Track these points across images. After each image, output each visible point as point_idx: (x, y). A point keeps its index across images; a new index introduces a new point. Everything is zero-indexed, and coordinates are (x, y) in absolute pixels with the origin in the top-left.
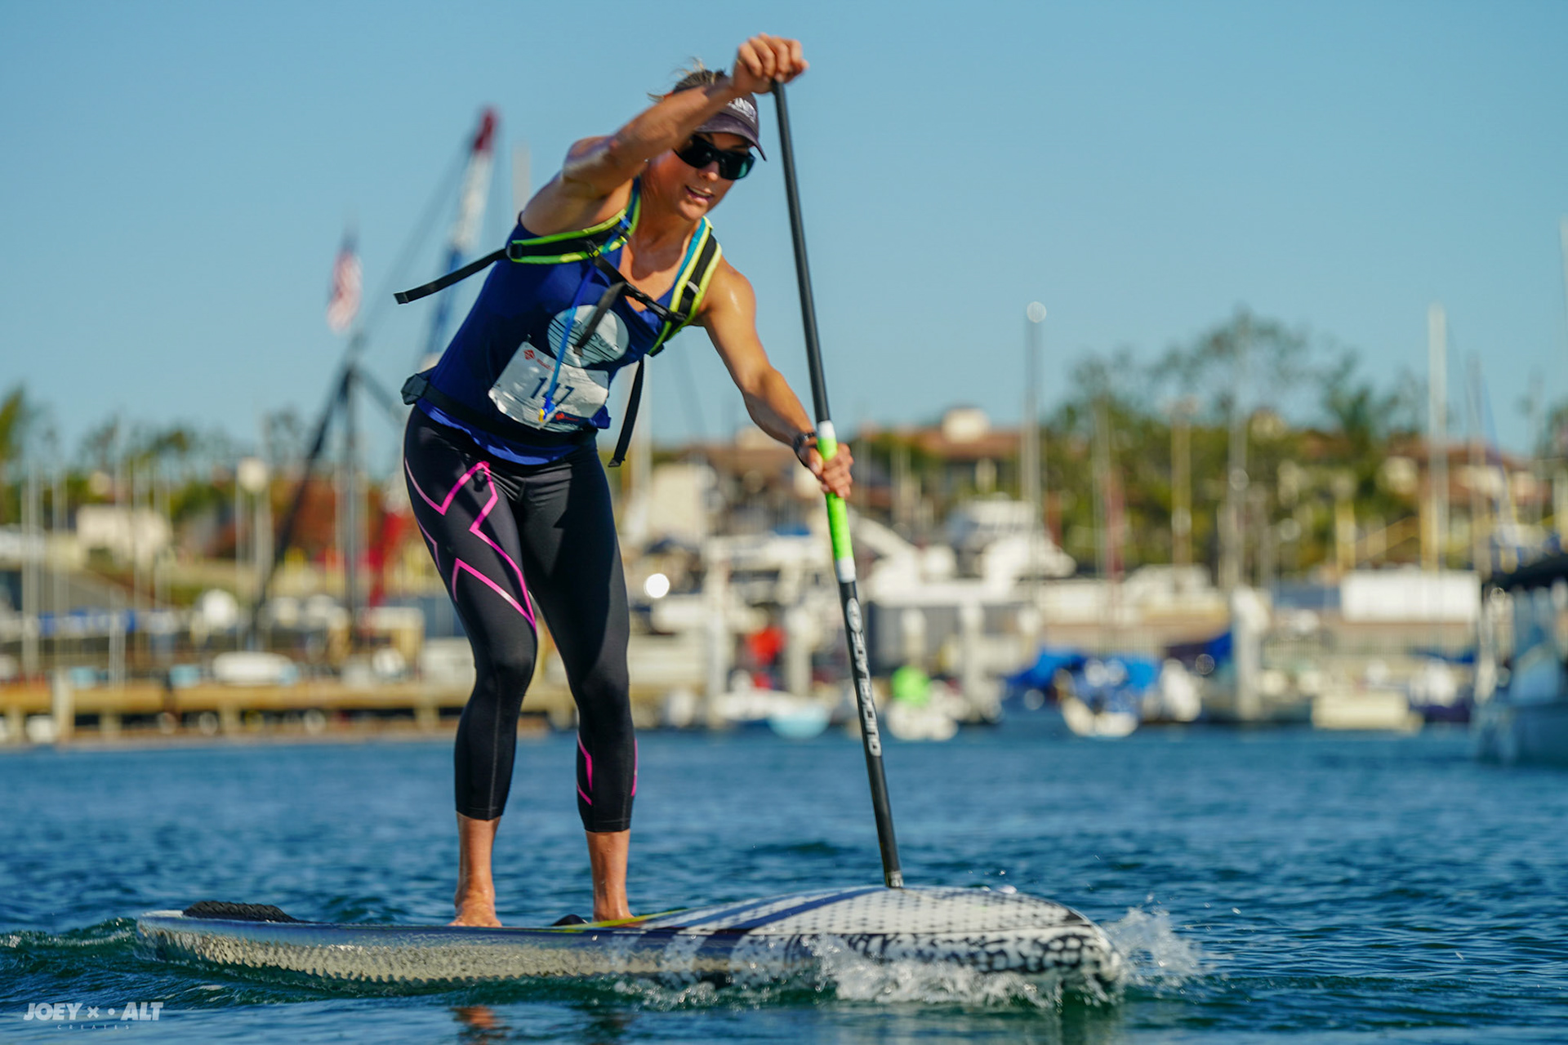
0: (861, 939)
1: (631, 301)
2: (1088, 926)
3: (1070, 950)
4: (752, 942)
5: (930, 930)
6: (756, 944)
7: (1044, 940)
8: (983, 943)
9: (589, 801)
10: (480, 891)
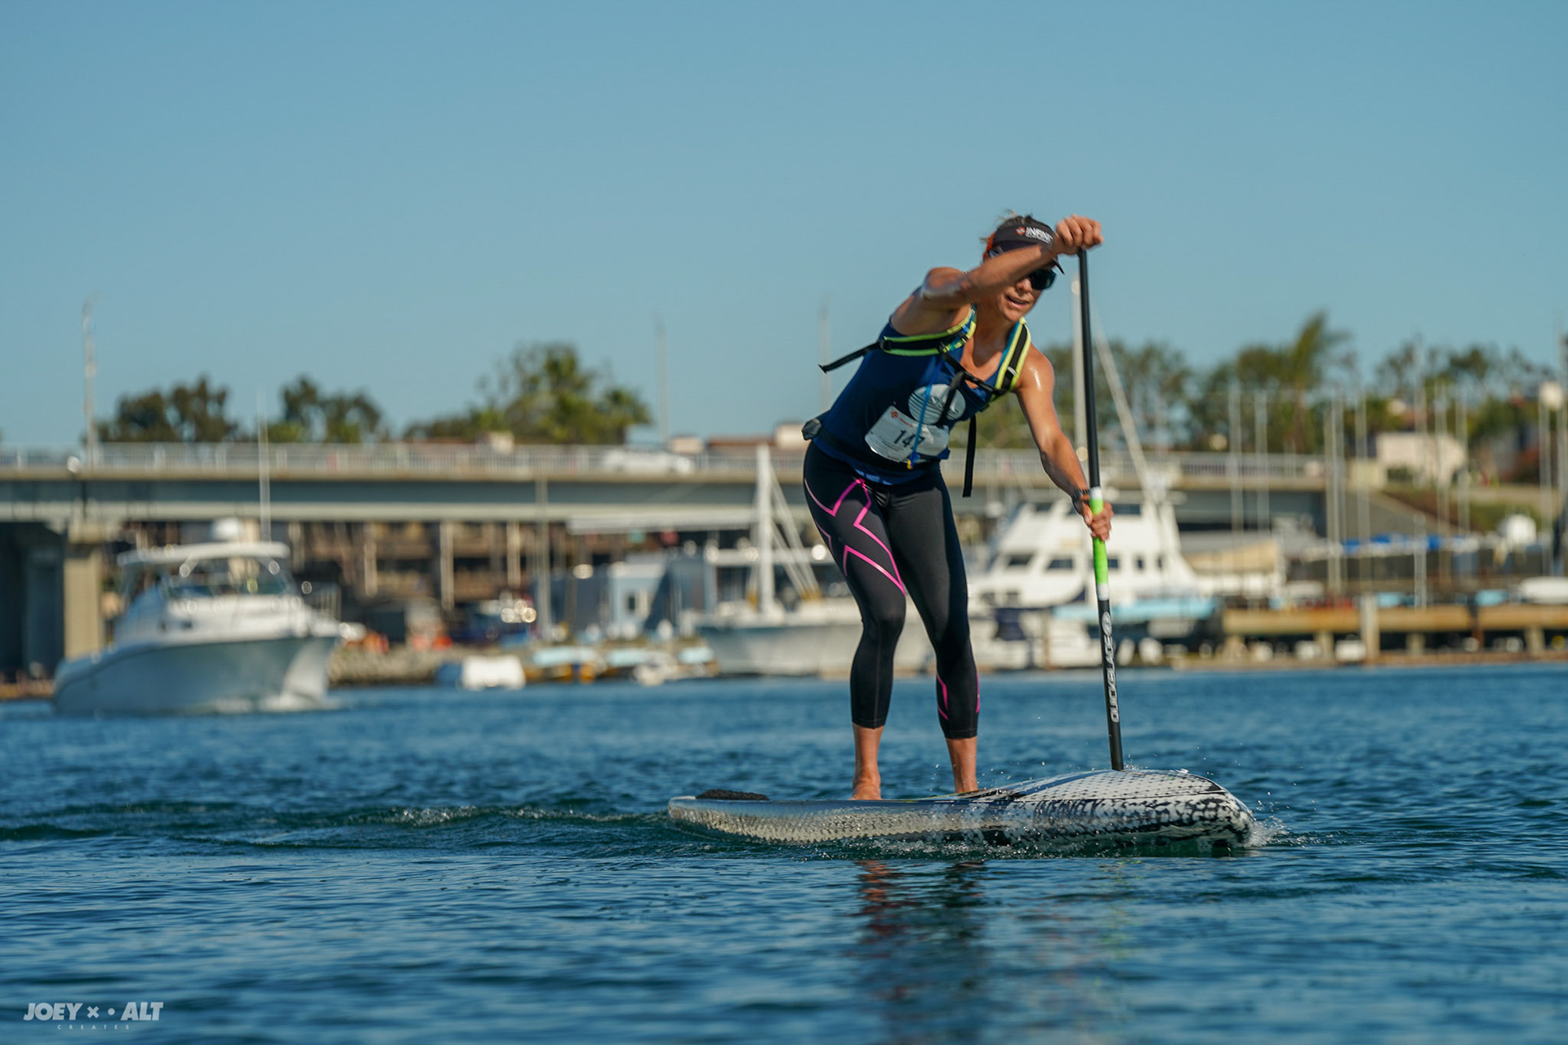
0: (1080, 804)
1: (968, 383)
2: (1223, 794)
3: (1210, 809)
4: (1015, 806)
5: (1123, 797)
6: (1017, 808)
7: (1193, 803)
8: (1155, 805)
9: (946, 718)
10: (870, 777)
